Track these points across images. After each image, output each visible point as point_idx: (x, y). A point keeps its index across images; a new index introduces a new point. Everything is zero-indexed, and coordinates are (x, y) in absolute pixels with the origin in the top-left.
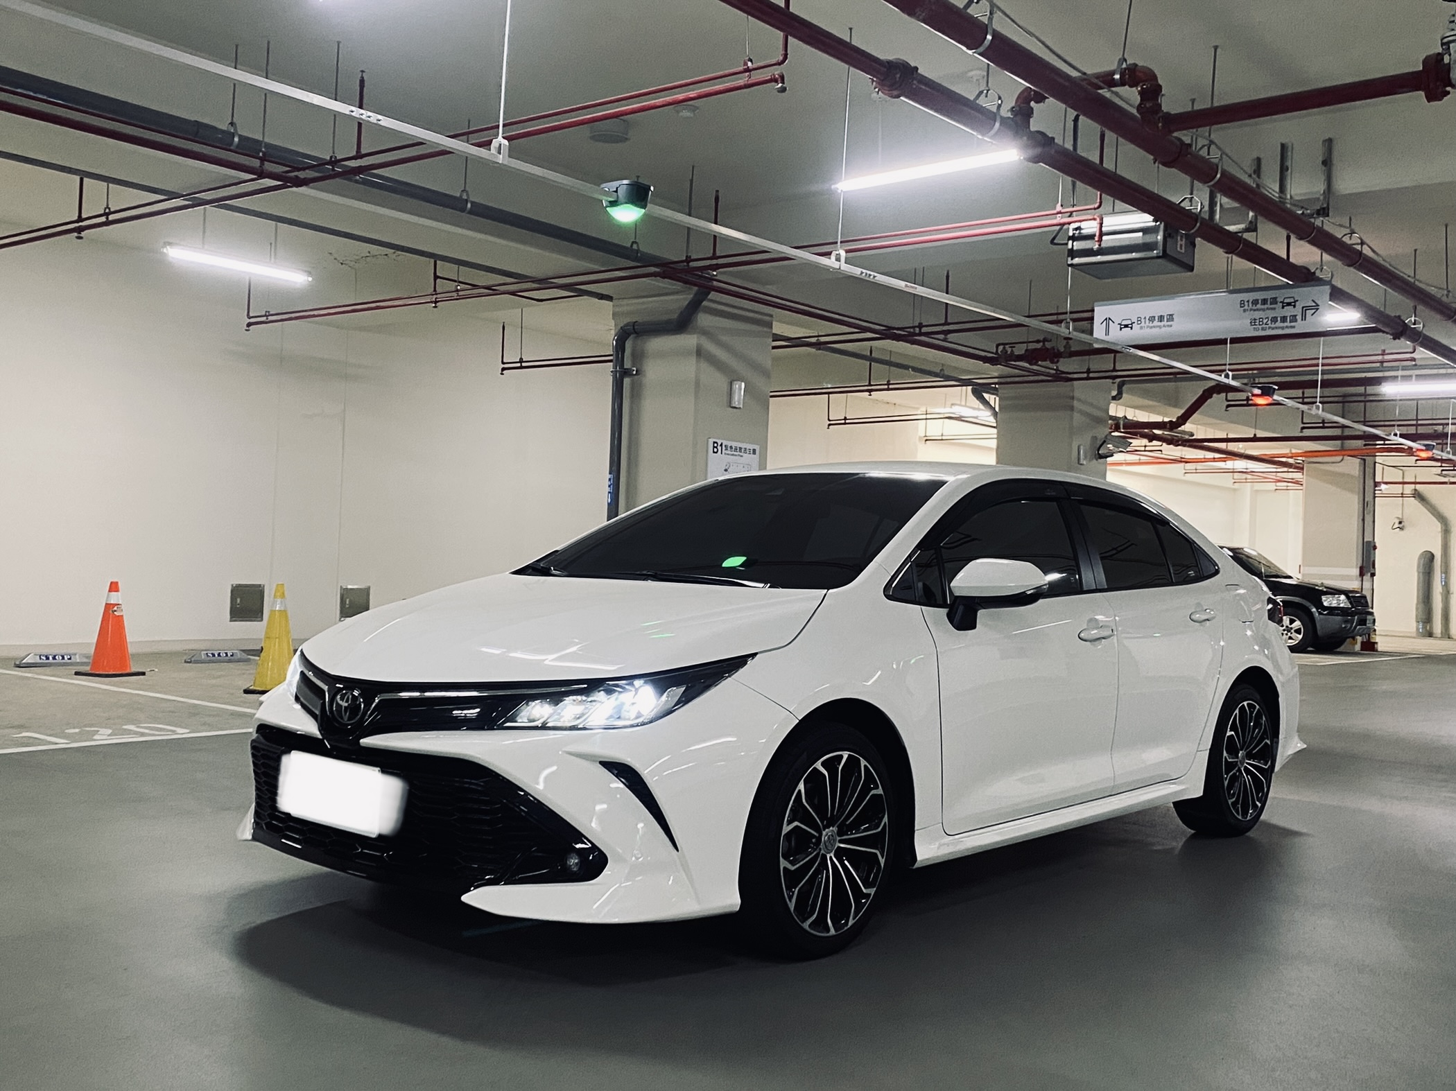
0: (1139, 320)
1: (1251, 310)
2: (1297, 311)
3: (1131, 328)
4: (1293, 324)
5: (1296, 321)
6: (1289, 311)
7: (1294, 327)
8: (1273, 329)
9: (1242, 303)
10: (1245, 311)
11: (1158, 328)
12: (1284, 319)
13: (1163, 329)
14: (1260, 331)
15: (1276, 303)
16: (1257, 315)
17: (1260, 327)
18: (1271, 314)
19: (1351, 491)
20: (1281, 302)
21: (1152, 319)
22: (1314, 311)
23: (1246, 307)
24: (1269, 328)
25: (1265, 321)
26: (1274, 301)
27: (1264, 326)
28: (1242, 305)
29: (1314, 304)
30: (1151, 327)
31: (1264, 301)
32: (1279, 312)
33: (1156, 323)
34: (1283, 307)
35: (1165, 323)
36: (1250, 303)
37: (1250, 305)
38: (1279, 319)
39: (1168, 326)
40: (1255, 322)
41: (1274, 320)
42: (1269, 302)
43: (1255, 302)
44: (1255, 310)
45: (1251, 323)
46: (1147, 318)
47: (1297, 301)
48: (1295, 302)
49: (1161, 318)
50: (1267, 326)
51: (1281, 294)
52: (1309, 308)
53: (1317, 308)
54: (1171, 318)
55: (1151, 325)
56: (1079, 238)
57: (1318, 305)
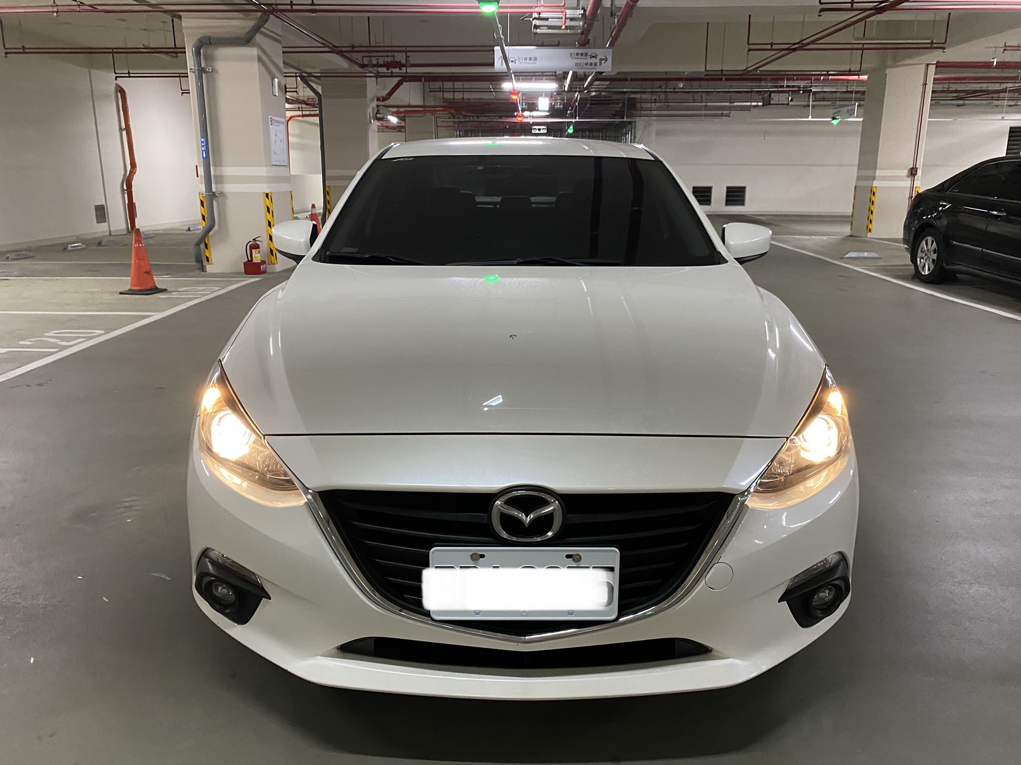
0: (518, 58)
1: (575, 58)
2: (597, 61)
3: (515, 63)
4: (595, 67)
5: (597, 65)
6: (593, 60)
7: (596, 69)
8: (586, 69)
10: (572, 58)
11: (529, 64)
12: (591, 64)
13: (532, 64)
14: (580, 69)
16: (579, 61)
17: (580, 67)
18: (584, 61)
20: (589, 55)
21: (526, 59)
23: (573, 56)
24: (584, 68)
25: (582, 64)
26: (586, 54)
27: (582, 67)
28: (571, 55)
31: (582, 54)
32: (589, 61)
33: (528, 61)
34: (591, 58)
35: (532, 61)
37: (575, 55)
38: (589, 64)
39: (534, 63)
41: (587, 64)
42: (584, 55)
43: (577, 54)
44: (577, 59)
45: (576, 65)
46: (523, 58)
47: (597, 55)
49: (530, 59)
51: (590, 51)
52: (603, 59)
53: (606, 60)
54: (535, 59)
55: (525, 62)
56: (539, 19)
57: (607, 58)
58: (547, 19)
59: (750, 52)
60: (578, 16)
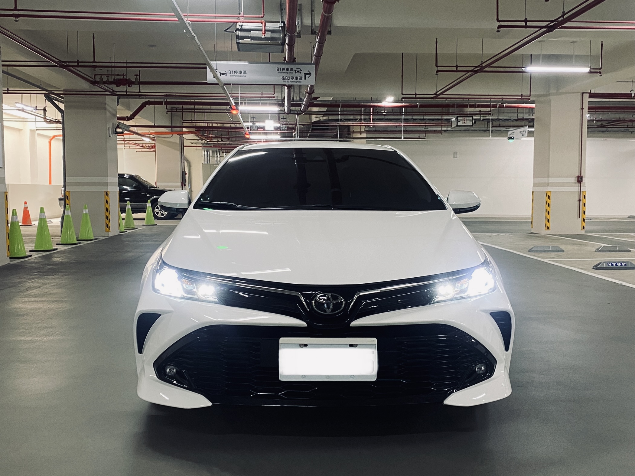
0: (230, 72)
1: (282, 72)
2: (302, 75)
3: (226, 75)
4: (300, 81)
5: (302, 79)
6: (298, 75)
7: (301, 82)
8: (292, 82)
9: (278, 69)
10: (279, 73)
11: (239, 77)
12: (296, 78)
13: (242, 77)
14: (286, 82)
15: (293, 71)
16: (285, 75)
17: (286, 81)
18: (291, 75)
19: (177, 150)
20: (295, 70)
21: (236, 72)
22: (309, 75)
23: (280, 71)
24: (290, 81)
25: (288, 78)
26: (292, 69)
27: (288, 80)
28: (278, 70)
29: (309, 73)
30: (236, 76)
31: (288, 69)
32: (294, 75)
33: (238, 74)
34: (296, 73)
35: (242, 74)
36: (281, 69)
37: (282, 70)
38: (294, 78)
39: (244, 76)
40: (284, 78)
41: (292, 78)
42: (290, 70)
43: (284, 69)
44: (283, 73)
45: (282, 78)
46: (234, 72)
47: (302, 70)
48: (301, 71)
49: (240, 72)
50: (289, 80)
51: (295, 67)
52: (307, 74)
53: (310, 74)
54: (245, 72)
55: (235, 75)
56: (242, 30)
57: (311, 73)
58: (249, 30)
59: (438, 73)
60: (279, 28)
